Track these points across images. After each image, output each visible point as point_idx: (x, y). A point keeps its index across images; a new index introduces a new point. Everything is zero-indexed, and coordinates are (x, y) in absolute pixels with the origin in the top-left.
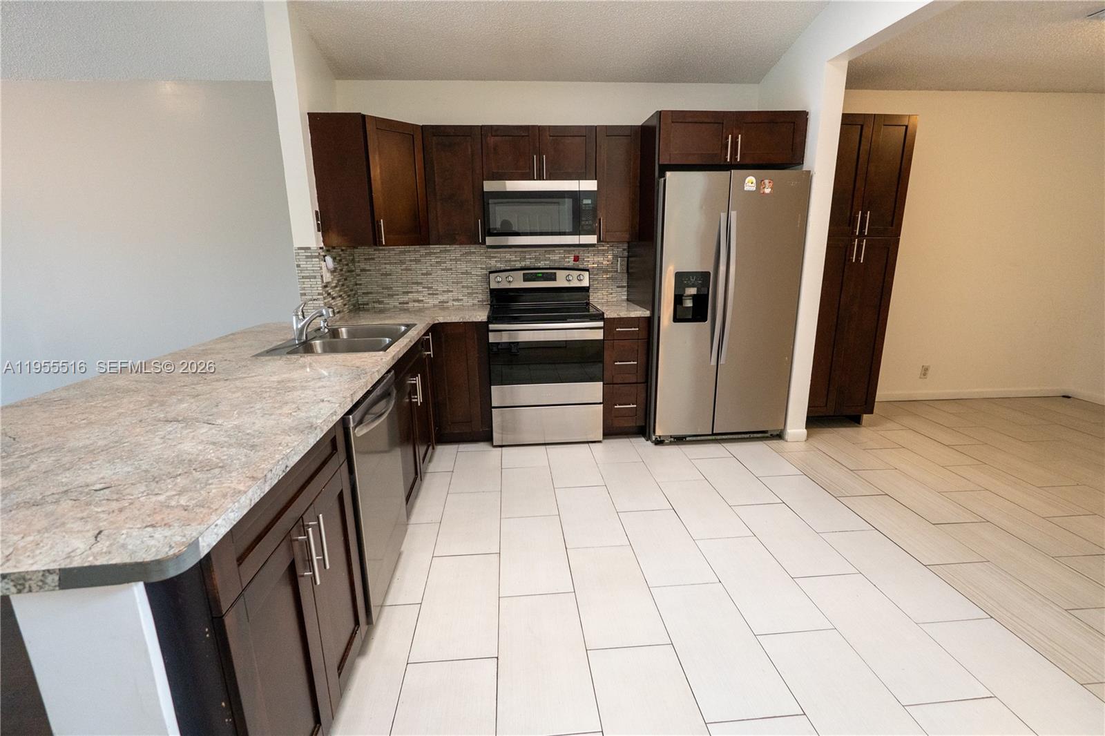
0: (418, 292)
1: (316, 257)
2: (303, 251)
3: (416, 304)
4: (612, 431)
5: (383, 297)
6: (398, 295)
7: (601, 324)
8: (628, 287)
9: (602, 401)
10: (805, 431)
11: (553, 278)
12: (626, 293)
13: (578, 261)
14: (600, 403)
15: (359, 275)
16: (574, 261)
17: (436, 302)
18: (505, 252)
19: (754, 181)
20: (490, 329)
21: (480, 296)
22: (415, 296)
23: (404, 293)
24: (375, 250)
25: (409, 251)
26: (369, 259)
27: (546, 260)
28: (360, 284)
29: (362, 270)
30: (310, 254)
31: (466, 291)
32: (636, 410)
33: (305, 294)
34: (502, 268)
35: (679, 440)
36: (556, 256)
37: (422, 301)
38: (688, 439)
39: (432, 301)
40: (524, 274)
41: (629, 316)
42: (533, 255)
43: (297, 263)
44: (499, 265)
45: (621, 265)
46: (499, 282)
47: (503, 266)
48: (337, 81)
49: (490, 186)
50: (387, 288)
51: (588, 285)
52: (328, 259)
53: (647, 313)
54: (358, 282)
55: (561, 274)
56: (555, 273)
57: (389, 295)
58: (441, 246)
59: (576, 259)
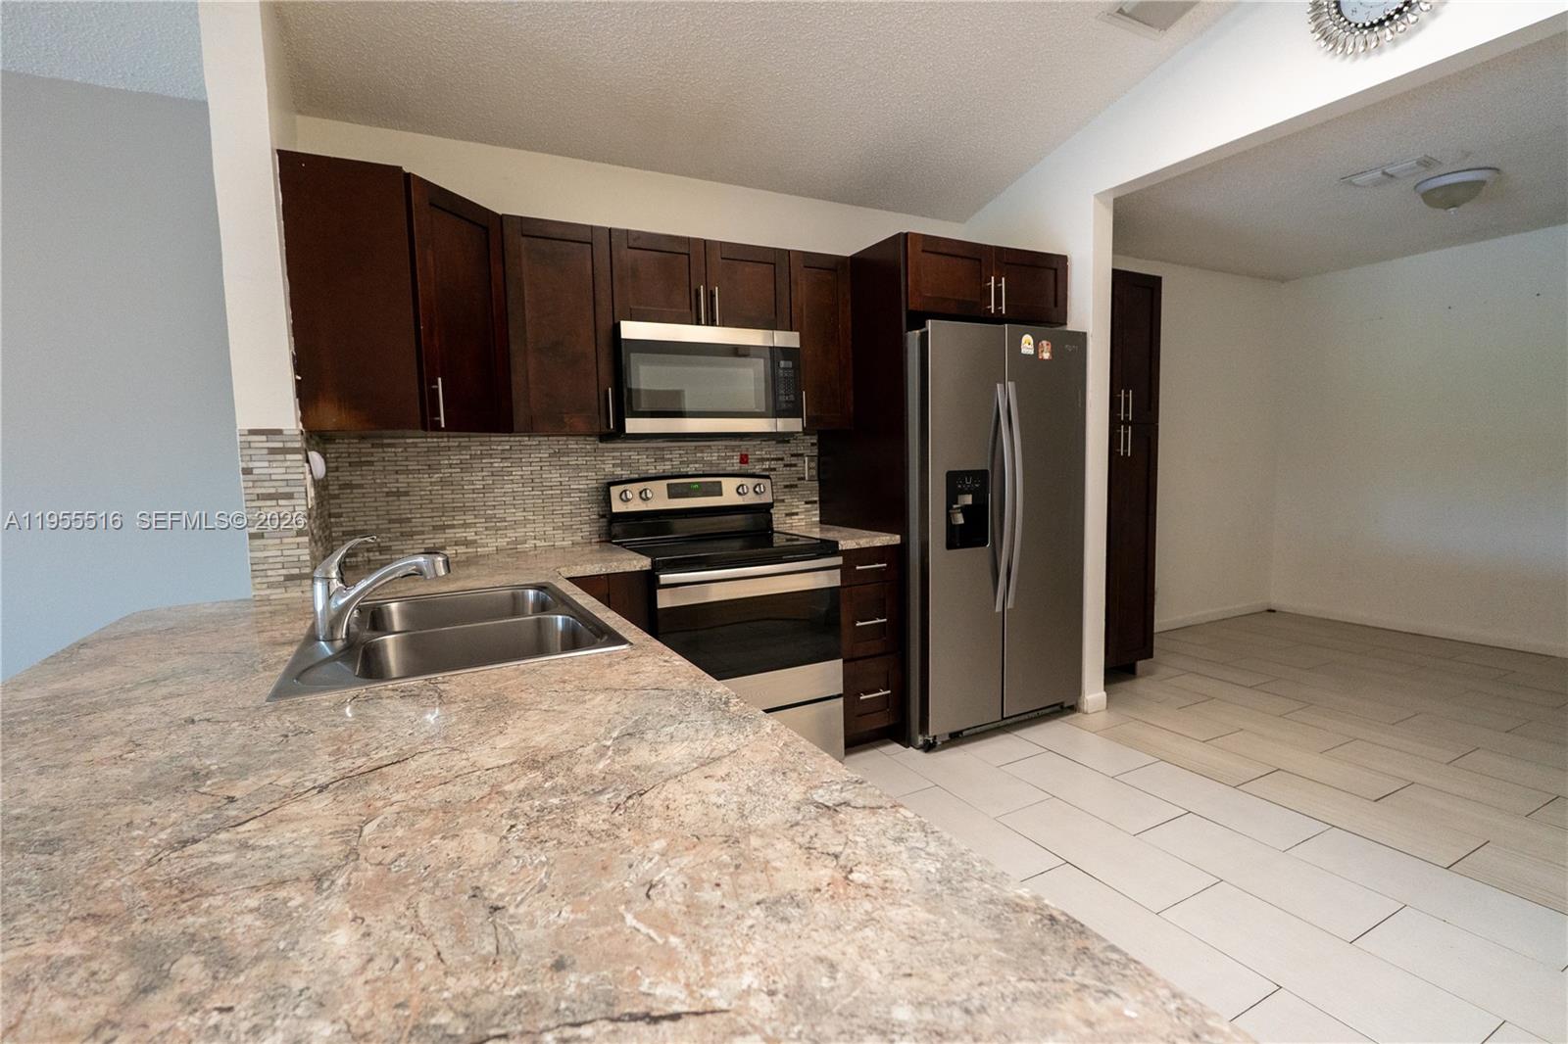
0: (465, 525)
1: (294, 451)
2: (264, 438)
3: (462, 549)
4: (857, 740)
5: (390, 540)
6: (423, 533)
7: (839, 560)
8: (822, 502)
9: (841, 691)
10: (1104, 694)
11: (717, 491)
12: (818, 512)
13: (747, 462)
14: (839, 696)
15: (336, 497)
16: (741, 462)
17: (502, 542)
18: (630, 449)
19: (1032, 342)
20: (662, 582)
21: (586, 528)
22: (460, 534)
23: (435, 528)
24: (373, 446)
25: (449, 448)
26: (361, 464)
27: (696, 462)
28: (340, 515)
29: (342, 487)
30: (280, 445)
31: (559, 520)
32: (888, 700)
33: (261, 536)
34: (624, 477)
35: (956, 738)
36: (712, 455)
37: (475, 541)
38: (965, 733)
39: (491, 543)
40: (668, 485)
41: (871, 545)
42: (676, 454)
43: (242, 465)
44: (618, 471)
45: (809, 468)
46: (628, 501)
47: (625, 474)
48: (298, 117)
49: (631, 330)
50: (400, 521)
51: (771, 501)
52: (315, 456)
53: (896, 539)
54: (332, 511)
55: (729, 485)
56: (720, 482)
57: (402, 534)
58: (512, 439)
59: (744, 460)
